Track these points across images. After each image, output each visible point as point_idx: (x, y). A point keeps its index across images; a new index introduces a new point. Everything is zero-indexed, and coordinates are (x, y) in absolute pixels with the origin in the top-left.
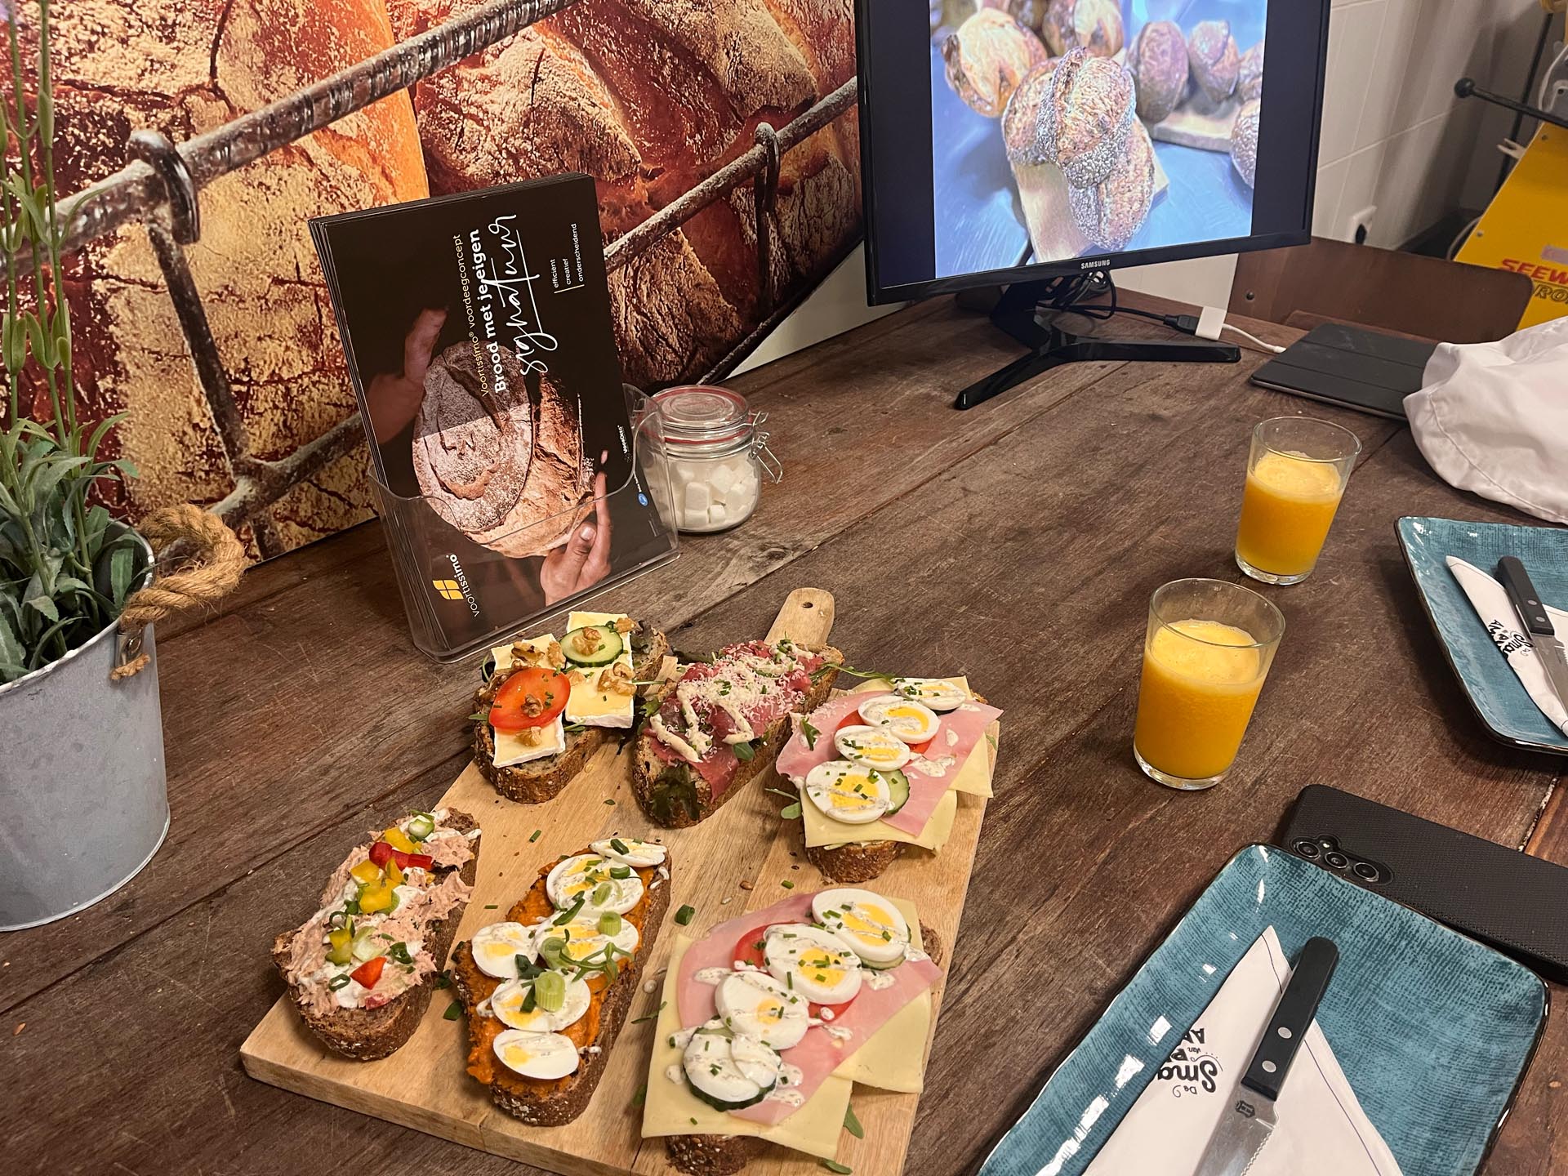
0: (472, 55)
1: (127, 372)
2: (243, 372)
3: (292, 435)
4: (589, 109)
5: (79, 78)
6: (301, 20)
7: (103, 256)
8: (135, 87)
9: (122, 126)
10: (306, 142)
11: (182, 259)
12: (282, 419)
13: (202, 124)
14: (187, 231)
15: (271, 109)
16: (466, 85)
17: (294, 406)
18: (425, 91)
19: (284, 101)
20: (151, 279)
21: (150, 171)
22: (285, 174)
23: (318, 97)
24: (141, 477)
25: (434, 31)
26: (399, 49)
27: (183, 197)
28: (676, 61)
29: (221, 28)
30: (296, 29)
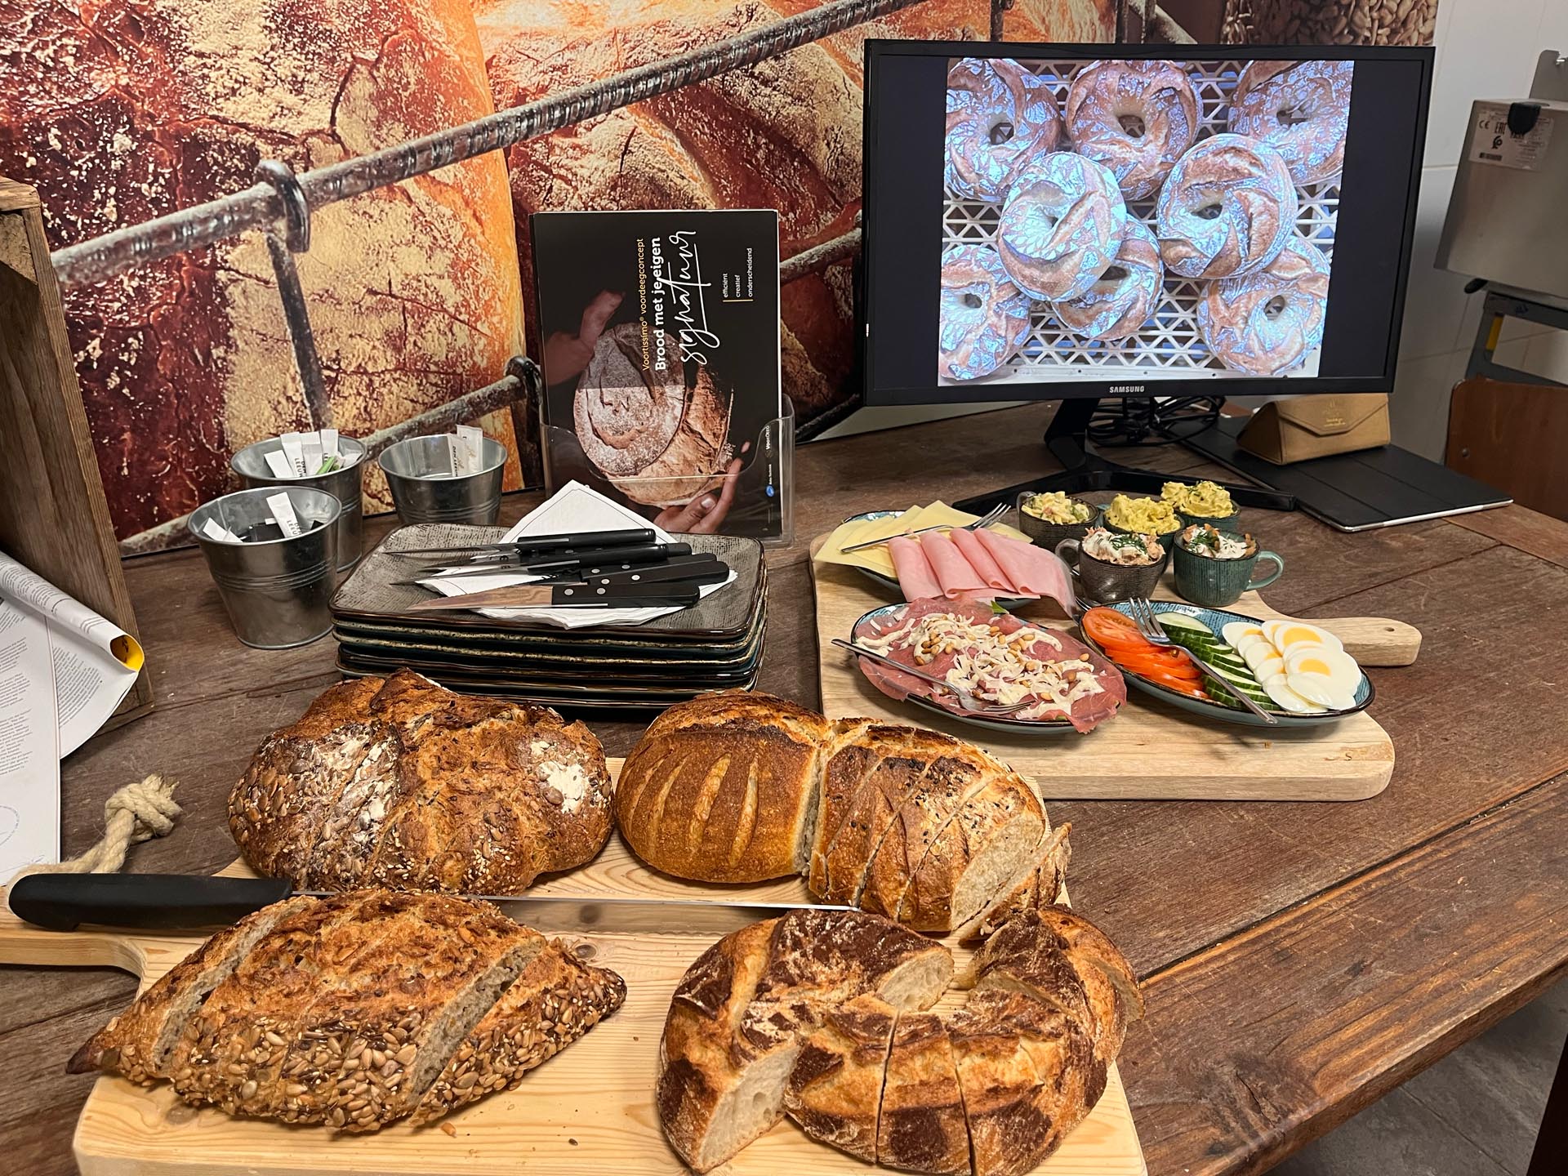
0: (566, 127)
1: (237, 346)
2: (334, 361)
3: (371, 420)
4: (679, 181)
5: (222, 114)
6: (412, 87)
7: (228, 253)
8: (266, 126)
9: (254, 156)
10: (408, 184)
11: (292, 264)
12: (364, 404)
13: (319, 160)
14: (298, 242)
15: (380, 155)
16: (557, 151)
17: (375, 396)
18: (518, 153)
19: (391, 150)
20: (265, 276)
21: (273, 192)
22: (387, 207)
23: (422, 149)
24: (239, 432)
25: (531, 105)
26: (499, 117)
27: (298, 215)
28: (772, 147)
29: (342, 88)
30: (407, 94)
